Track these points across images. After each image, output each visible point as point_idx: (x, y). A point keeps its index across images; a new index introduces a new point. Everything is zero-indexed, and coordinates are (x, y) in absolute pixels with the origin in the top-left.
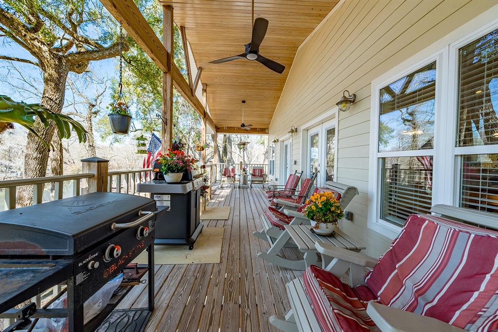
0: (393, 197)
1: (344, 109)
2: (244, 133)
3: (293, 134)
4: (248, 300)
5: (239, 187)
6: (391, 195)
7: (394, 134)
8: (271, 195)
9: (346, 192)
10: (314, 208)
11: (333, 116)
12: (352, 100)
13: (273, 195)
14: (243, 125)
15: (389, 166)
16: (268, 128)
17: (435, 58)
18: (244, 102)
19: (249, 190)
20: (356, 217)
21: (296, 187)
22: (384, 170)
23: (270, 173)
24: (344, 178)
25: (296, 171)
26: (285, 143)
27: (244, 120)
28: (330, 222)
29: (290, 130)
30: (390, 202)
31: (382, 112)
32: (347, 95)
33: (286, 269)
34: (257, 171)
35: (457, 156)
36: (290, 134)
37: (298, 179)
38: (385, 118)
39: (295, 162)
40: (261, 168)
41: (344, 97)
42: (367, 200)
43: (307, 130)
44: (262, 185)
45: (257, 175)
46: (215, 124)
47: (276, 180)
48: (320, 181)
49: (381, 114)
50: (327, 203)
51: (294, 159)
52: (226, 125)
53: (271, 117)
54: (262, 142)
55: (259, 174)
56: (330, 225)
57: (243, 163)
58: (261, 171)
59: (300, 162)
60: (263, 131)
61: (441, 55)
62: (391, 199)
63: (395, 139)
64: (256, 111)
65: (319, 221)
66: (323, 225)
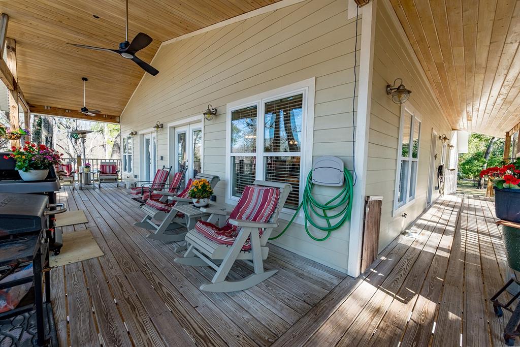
0: (239, 181)
1: (209, 119)
2: (81, 118)
3: (159, 129)
4: (147, 266)
5: (81, 189)
6: (238, 180)
7: (241, 134)
8: (139, 191)
9: (212, 180)
10: (195, 190)
11: (199, 121)
12: (214, 113)
13: (141, 191)
14: (85, 110)
15: (237, 161)
16: (119, 117)
17: (256, 104)
18: (85, 79)
19: (97, 190)
20: (218, 198)
21: (165, 181)
22: (234, 164)
23: (125, 169)
24: (208, 171)
25: (164, 166)
26: (146, 137)
27: (85, 102)
28: (206, 198)
29: (155, 125)
30: (238, 185)
31: (233, 119)
32: (210, 108)
33: (171, 243)
34: (107, 167)
35: (264, 157)
36: (156, 129)
37: (168, 173)
38: (235, 122)
39: (162, 158)
40: (114, 164)
41: (209, 109)
42: (225, 184)
43: (174, 128)
44: (115, 185)
45: (108, 171)
46: (27, 99)
47: (136, 176)
48: (189, 174)
49: (232, 120)
50: (204, 186)
51: (159, 154)
52: (47, 103)
53: (124, 104)
54: (99, 129)
55: (109, 171)
56: (206, 199)
57: (82, 157)
58: (114, 167)
59: (167, 158)
60: (112, 118)
61: (259, 102)
62: (238, 182)
63: (242, 139)
64: (104, 94)
65: (199, 198)
66: (201, 200)
